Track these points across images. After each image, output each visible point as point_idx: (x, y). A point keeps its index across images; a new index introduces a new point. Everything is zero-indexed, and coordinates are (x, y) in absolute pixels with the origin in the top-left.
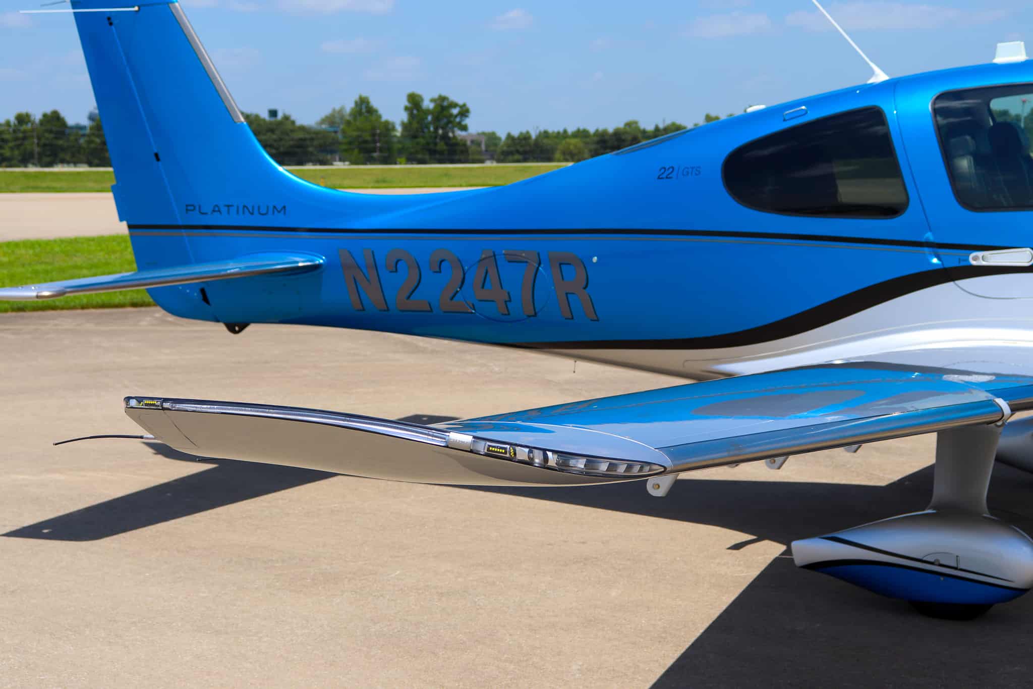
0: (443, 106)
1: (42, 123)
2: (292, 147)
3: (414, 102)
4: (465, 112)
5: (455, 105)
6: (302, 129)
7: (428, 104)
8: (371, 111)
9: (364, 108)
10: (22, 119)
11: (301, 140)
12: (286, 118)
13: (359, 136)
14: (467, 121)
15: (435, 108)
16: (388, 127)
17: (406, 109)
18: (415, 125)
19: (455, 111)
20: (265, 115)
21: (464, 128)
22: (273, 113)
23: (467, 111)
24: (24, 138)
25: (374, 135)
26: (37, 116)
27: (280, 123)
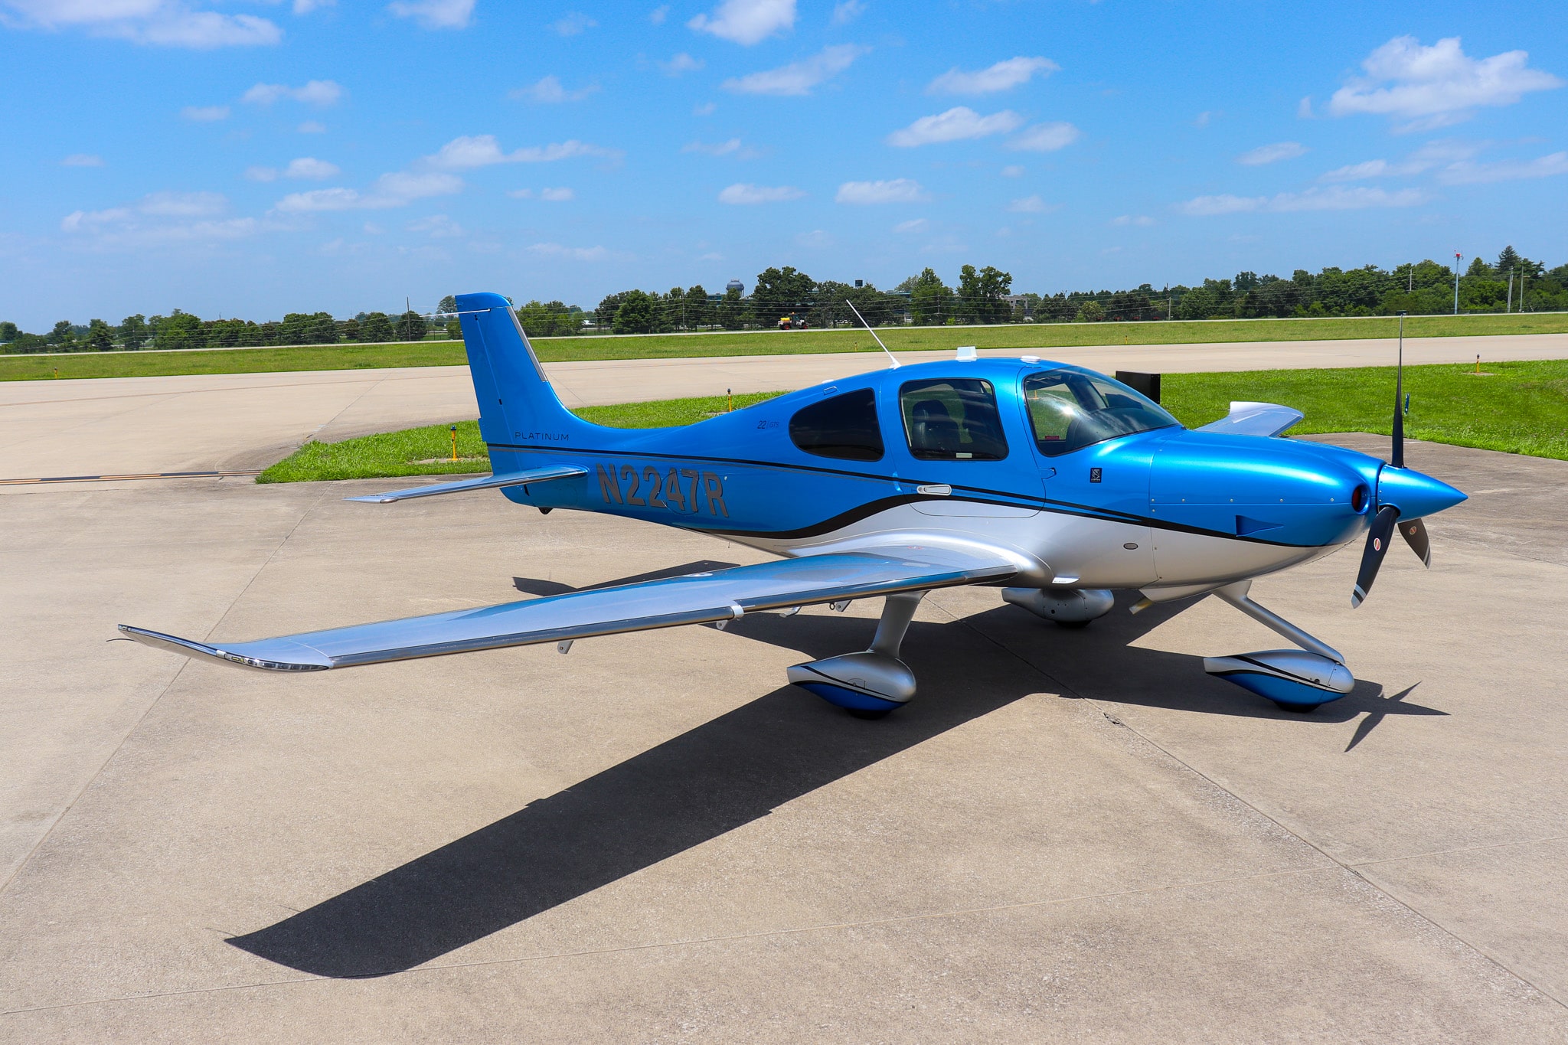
0: (991, 275)
1: (689, 295)
2: (873, 308)
3: (968, 272)
4: (1008, 280)
5: (1001, 275)
6: (881, 294)
7: (978, 274)
8: (934, 280)
9: (929, 278)
10: (676, 292)
11: (880, 303)
12: (869, 286)
13: (924, 300)
14: (1009, 287)
15: (984, 276)
16: (947, 292)
17: (961, 277)
18: (969, 291)
19: (1000, 279)
20: (852, 285)
21: (1007, 292)
22: (859, 283)
23: (1010, 279)
24: (676, 307)
25: (936, 299)
26: (686, 291)
27: (864, 291)
